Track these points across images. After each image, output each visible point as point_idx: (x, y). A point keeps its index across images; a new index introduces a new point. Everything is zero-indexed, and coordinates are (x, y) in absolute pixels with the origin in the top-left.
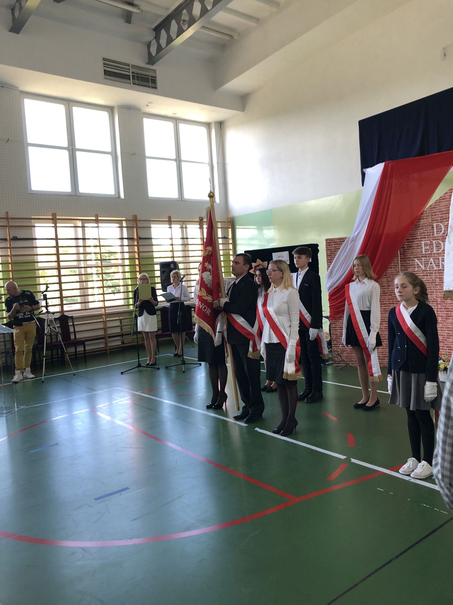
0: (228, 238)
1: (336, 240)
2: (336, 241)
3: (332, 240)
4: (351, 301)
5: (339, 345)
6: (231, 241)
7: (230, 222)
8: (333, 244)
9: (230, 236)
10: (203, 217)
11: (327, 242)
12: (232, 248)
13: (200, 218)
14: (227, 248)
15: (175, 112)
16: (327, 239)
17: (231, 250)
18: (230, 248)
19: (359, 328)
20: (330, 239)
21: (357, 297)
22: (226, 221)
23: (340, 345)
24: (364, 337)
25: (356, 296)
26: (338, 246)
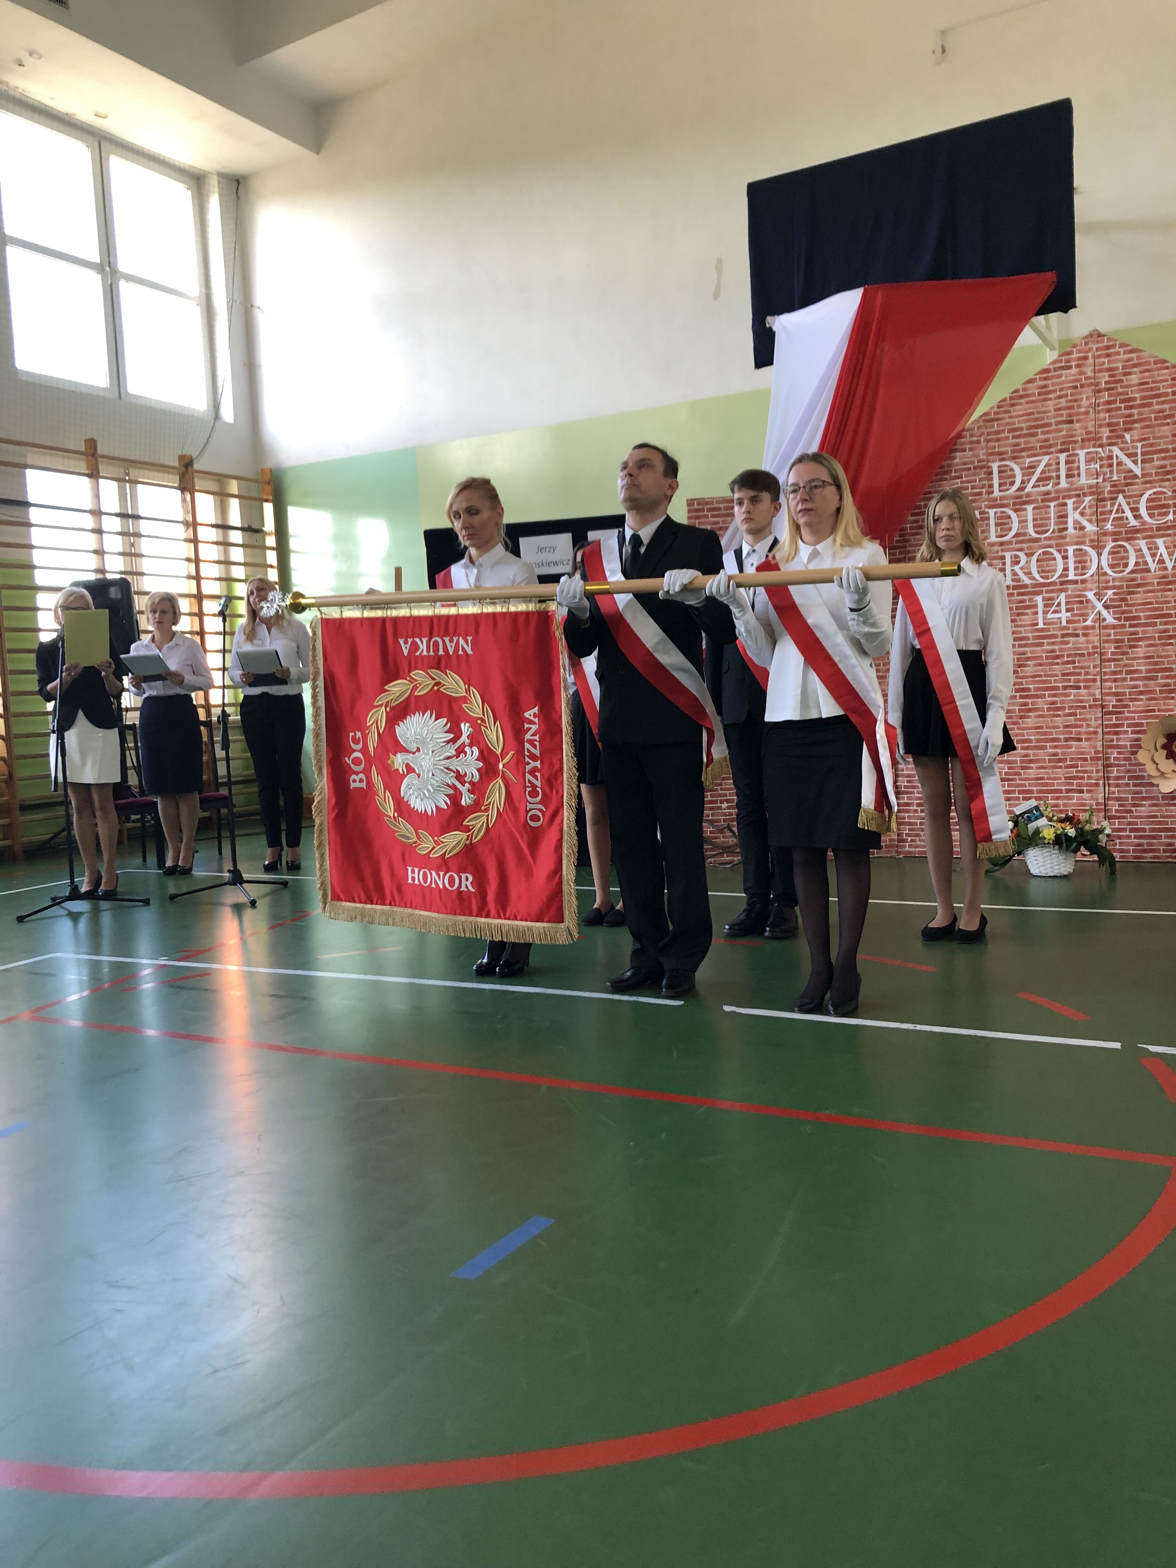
0: (262, 531)
1: (718, 502)
2: (718, 505)
3: (707, 503)
4: (927, 623)
5: (719, 804)
6: (271, 541)
7: (269, 483)
8: (710, 514)
9: (269, 525)
10: (194, 457)
11: (692, 508)
12: (275, 563)
13: (181, 458)
14: (258, 561)
15: (102, 111)
16: (692, 500)
17: (271, 566)
18: (269, 562)
19: (954, 702)
20: (701, 499)
21: (947, 611)
22: (252, 476)
23: (722, 802)
24: (967, 727)
25: (943, 609)
26: (724, 522)
